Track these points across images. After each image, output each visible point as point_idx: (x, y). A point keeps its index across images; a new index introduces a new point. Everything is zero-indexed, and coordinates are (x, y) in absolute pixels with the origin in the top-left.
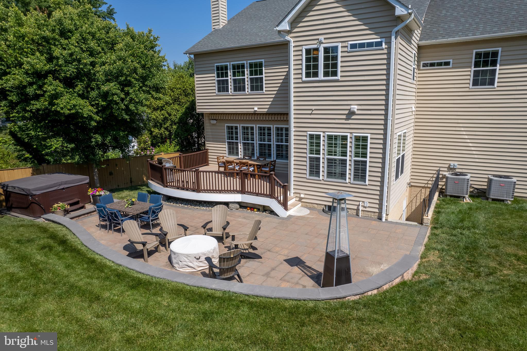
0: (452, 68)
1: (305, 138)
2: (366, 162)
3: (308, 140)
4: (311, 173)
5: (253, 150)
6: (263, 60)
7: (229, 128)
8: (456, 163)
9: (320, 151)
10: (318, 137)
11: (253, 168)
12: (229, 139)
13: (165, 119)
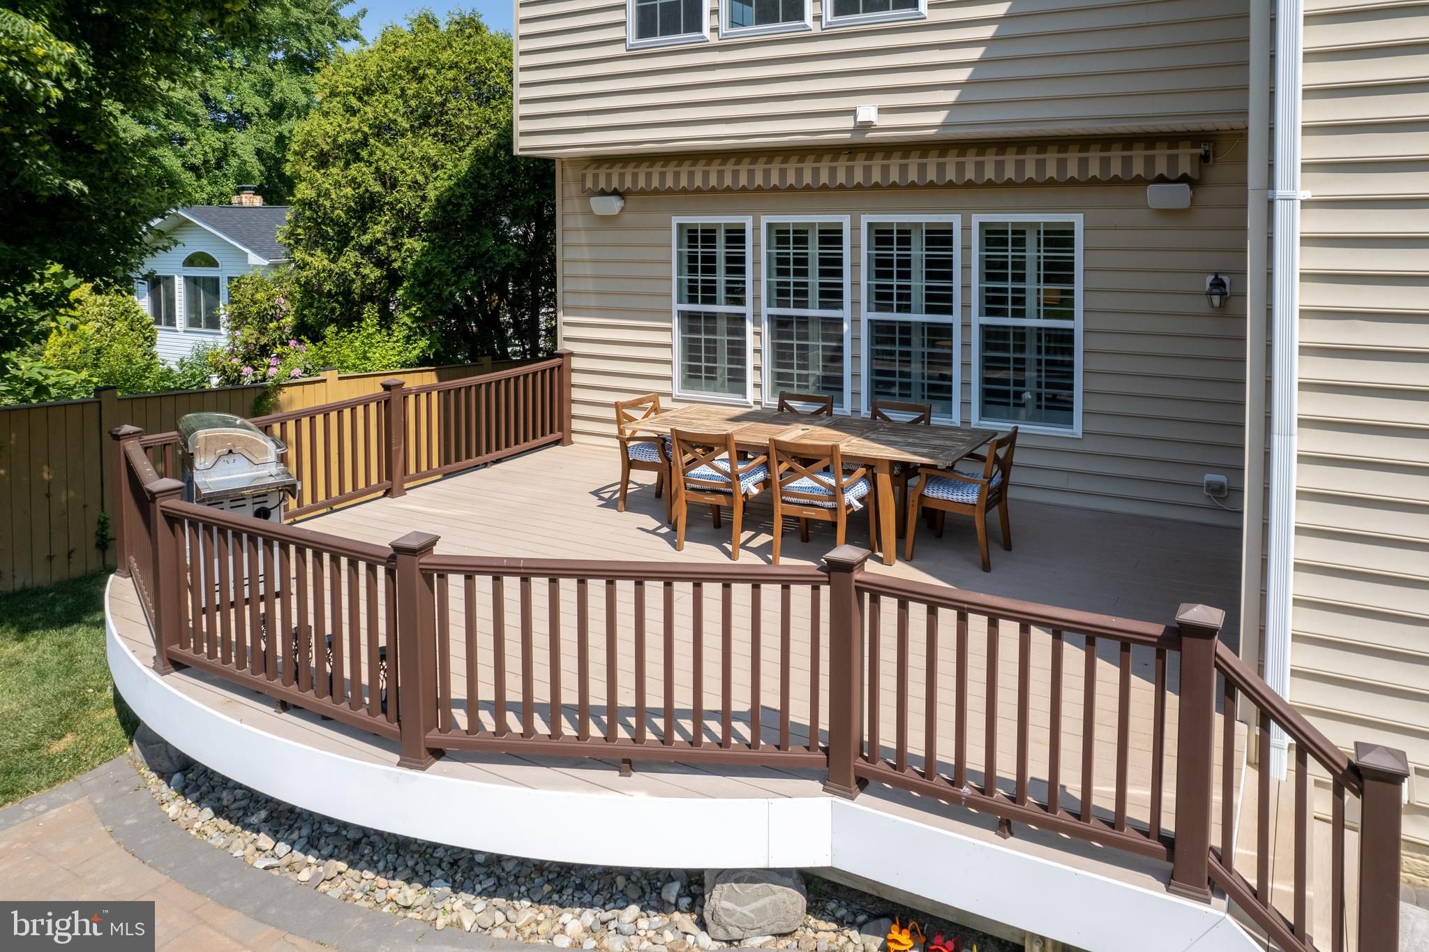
5: (835, 357)
7: (692, 240)
11: (862, 488)
12: (693, 300)
13: (366, 207)
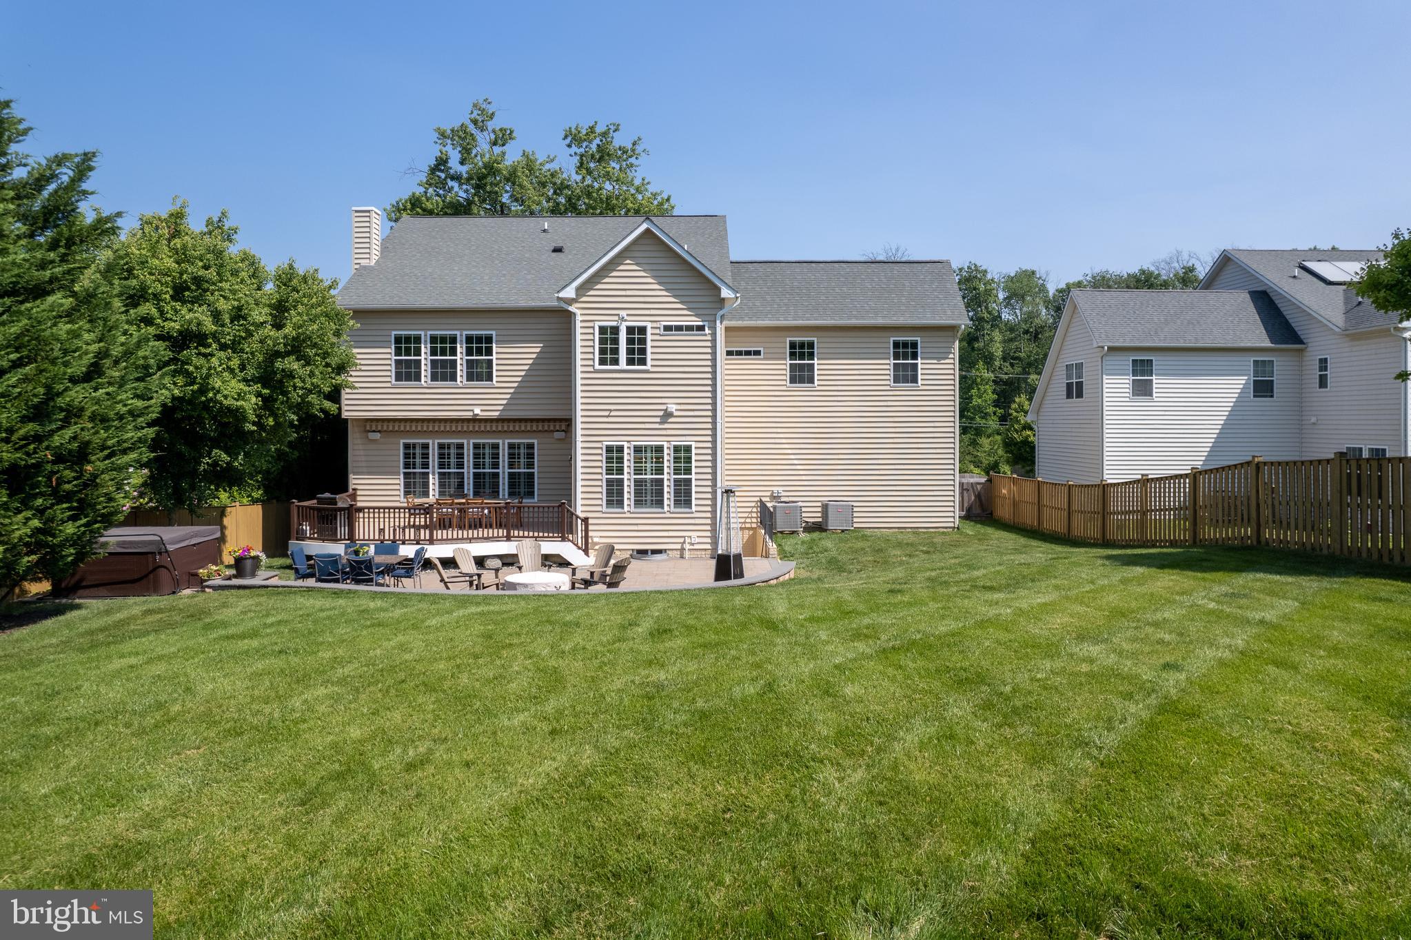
0: (765, 359)
1: (599, 451)
2: (690, 480)
3: (604, 455)
4: (610, 503)
5: (461, 484)
6: (494, 333)
7: (408, 448)
8: (780, 489)
9: (623, 470)
10: (620, 449)
12: (408, 468)
